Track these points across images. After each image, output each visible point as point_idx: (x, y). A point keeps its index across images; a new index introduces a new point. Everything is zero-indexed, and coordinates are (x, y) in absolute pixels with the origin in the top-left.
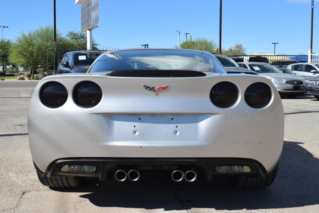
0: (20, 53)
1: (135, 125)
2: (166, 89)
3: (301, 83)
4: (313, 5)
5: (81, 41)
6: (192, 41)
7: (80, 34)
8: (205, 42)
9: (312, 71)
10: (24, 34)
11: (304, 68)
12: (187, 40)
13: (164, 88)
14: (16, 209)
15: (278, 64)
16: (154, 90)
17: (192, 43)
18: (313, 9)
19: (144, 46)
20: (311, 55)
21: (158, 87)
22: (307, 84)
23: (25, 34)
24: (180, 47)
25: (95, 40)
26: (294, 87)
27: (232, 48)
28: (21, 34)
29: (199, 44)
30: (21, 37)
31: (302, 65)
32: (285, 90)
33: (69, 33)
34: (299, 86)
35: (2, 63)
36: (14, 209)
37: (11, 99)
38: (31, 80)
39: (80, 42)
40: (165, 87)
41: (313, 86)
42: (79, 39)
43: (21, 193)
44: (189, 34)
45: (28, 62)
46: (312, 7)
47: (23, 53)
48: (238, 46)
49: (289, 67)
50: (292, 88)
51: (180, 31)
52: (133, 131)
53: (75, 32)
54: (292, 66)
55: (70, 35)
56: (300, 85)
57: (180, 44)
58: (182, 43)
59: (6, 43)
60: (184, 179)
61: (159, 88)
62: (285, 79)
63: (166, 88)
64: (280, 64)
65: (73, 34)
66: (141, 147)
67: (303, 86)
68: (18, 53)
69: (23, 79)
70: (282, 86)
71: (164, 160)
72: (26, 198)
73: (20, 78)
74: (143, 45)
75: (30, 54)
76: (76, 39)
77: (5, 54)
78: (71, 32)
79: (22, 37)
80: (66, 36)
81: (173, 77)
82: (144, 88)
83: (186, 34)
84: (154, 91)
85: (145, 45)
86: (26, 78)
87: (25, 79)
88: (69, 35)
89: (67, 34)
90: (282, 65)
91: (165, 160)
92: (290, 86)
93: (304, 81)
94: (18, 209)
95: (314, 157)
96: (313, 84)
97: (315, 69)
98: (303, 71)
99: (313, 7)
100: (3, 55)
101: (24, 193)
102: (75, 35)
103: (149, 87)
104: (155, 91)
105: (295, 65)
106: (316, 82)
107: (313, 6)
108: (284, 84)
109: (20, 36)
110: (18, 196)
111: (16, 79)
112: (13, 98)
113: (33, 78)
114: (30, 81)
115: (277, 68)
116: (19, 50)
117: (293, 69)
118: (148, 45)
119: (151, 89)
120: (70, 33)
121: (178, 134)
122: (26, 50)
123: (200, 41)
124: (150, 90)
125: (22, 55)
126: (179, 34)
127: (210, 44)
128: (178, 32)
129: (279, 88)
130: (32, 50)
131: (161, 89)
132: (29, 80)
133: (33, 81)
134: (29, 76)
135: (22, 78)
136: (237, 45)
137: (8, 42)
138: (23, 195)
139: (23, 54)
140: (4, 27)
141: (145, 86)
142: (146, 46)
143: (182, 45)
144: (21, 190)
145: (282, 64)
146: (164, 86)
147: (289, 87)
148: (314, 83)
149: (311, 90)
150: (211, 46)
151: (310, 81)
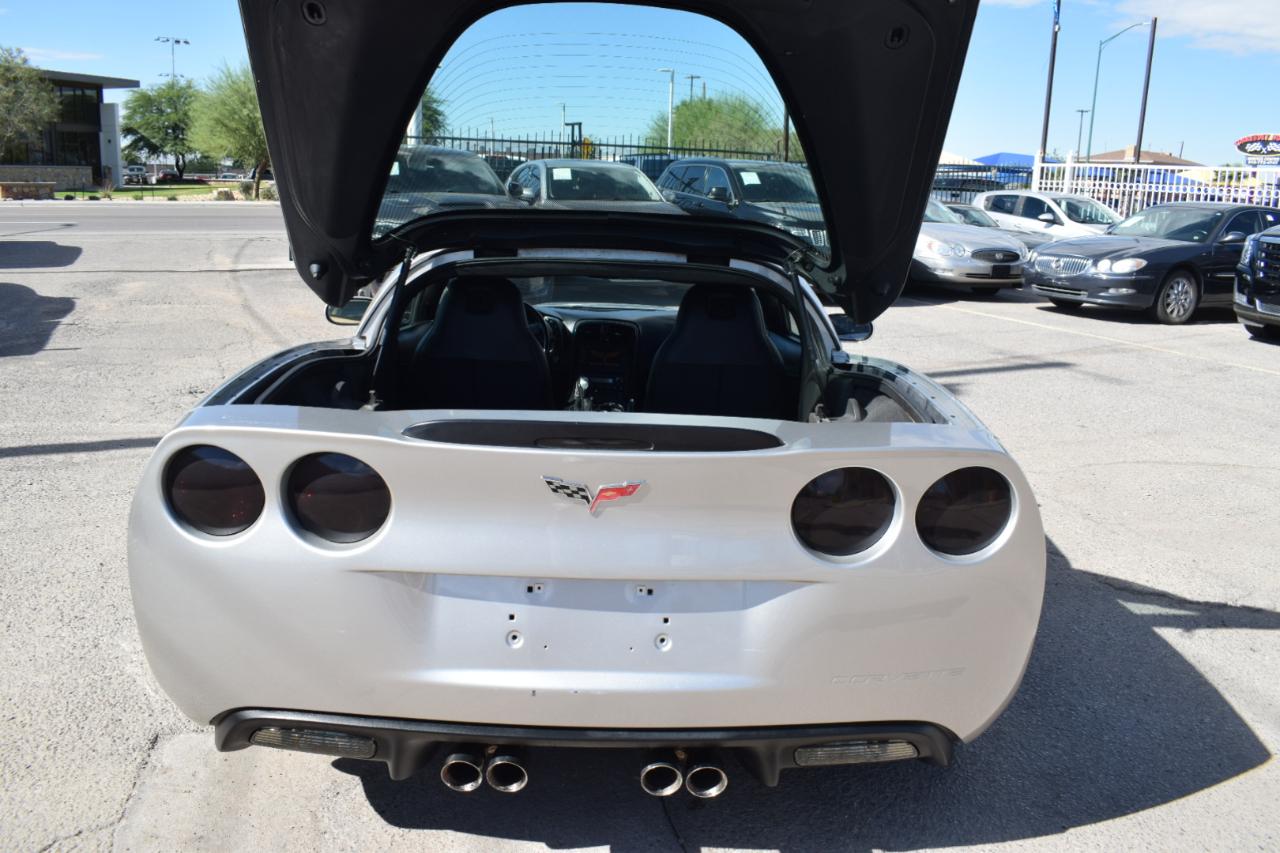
0: (218, 121)
1: (512, 613)
2: (631, 493)
3: (1015, 257)
4: (1057, 23)
6: (707, 97)
8: (744, 104)
9: (1042, 217)
10: (228, 69)
11: (1020, 207)
12: (694, 94)
13: (622, 492)
14: (118, 827)
15: (950, 189)
16: (586, 498)
17: (707, 107)
18: (1055, 34)
19: (570, 127)
20: (1042, 169)
21: (601, 487)
22: (1031, 264)
23: (232, 69)
24: (672, 113)
26: (994, 268)
28: (219, 69)
29: (726, 109)
30: (221, 78)
31: (1017, 197)
32: (969, 275)
34: (1009, 267)
35: (172, 146)
36: (110, 829)
37: (184, 275)
38: (251, 200)
40: (629, 486)
41: (1047, 272)
43: (145, 744)
44: (698, 77)
45: (242, 147)
46: (1054, 28)
47: (226, 122)
49: (980, 201)
50: (989, 271)
52: (505, 634)
54: (988, 199)
56: (1012, 264)
57: (674, 105)
58: (677, 102)
59: (182, 88)
60: (683, 788)
61: (602, 491)
62: (970, 243)
63: (631, 489)
64: (954, 190)
66: (534, 692)
67: (1018, 266)
68: (212, 123)
69: (229, 196)
70: (960, 263)
71: (615, 733)
72: (159, 766)
73: (220, 193)
74: (567, 124)
75: (248, 128)
77: (179, 120)
79: (224, 78)
81: (658, 448)
82: (548, 489)
83: (690, 79)
84: (585, 501)
85: (573, 125)
86: (237, 194)
87: (235, 197)
90: (958, 192)
91: (620, 733)
92: (984, 266)
93: (1021, 251)
94: (125, 828)
95: (1074, 570)
96: (1047, 264)
97: (1050, 210)
98: (1017, 214)
99: (1056, 29)
100: (176, 125)
101: (154, 741)
103: (567, 488)
104: (588, 502)
105: (997, 196)
106: (1057, 261)
107: (1057, 27)
108: (966, 259)
109: (217, 75)
110: (135, 755)
111: (209, 196)
112: (189, 274)
113: (257, 196)
114: (249, 206)
115: (945, 203)
116: (216, 115)
117: (990, 205)
118: (580, 124)
119: (577, 493)
121: (667, 647)
122: (235, 113)
124: (569, 495)
125: (224, 129)
126: (670, 79)
128: (670, 74)
129: (951, 271)
130: (251, 115)
131: (609, 494)
132: (247, 199)
133: (256, 203)
134: (246, 189)
135: (226, 193)
137: (189, 87)
138: (152, 752)
139: (226, 126)
140: (178, 42)
141: (549, 483)
143: (678, 107)
144: (147, 725)
145: (959, 190)
146: (625, 484)
147: (980, 267)
148: (1049, 262)
149: (1041, 280)
151: (1041, 254)
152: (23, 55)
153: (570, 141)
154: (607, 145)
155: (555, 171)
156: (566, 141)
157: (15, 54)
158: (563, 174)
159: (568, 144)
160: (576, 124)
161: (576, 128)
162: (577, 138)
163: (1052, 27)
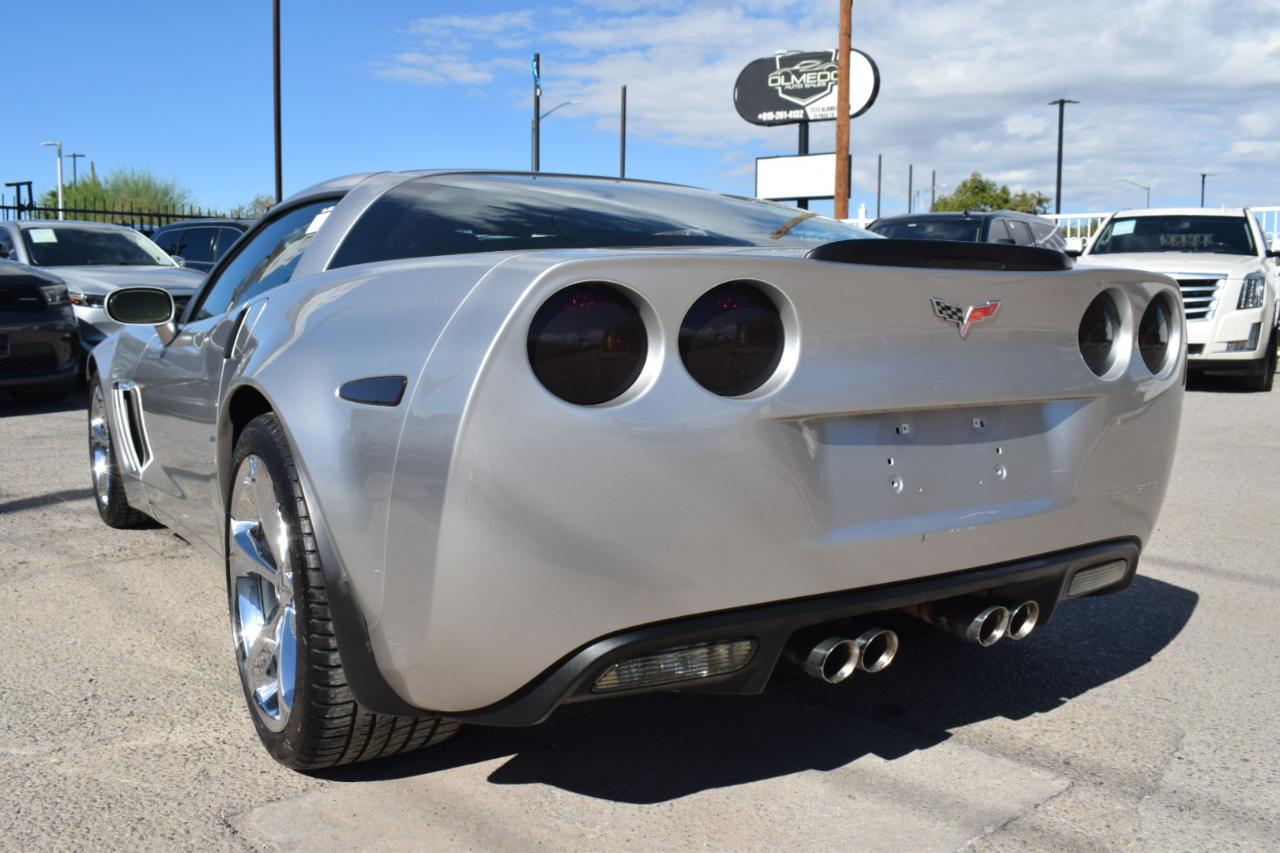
4: (537, 87)
19: (14, 188)
27: (241, 209)
44: (83, 156)
46: (536, 93)
48: (261, 203)
51: (61, 145)
60: (1006, 631)
66: (924, 536)
74: (8, 185)
83: (72, 158)
85: (18, 185)
99: (538, 93)
118: (29, 184)
123: (130, 182)
127: (166, 193)
136: (257, 201)
142: (24, 189)
150: (167, 199)
153: (16, 205)
155: (33, 233)
156: (12, 205)
158: (44, 235)
160: (23, 183)
162: (25, 201)
163: (533, 91)
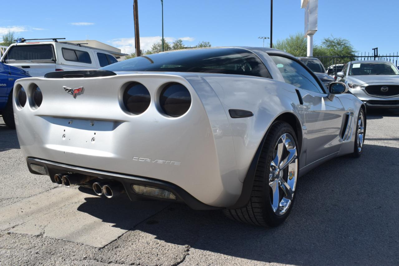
5: (338, 48)
7: (336, 41)
19: (374, 50)
25: (353, 47)
33: (324, 41)
39: (336, 49)
42: (335, 46)
53: (332, 39)
55: (326, 42)
65: (329, 41)
76: (333, 46)
78: (327, 39)
80: (321, 44)
88: (324, 43)
89: (322, 42)
102: (331, 42)
120: (326, 41)
140: (266, 38)
152: (209, 44)
154: (390, 56)
157: (207, 44)
159: (372, 57)
160: (376, 48)
161: (376, 50)
162: (376, 55)
